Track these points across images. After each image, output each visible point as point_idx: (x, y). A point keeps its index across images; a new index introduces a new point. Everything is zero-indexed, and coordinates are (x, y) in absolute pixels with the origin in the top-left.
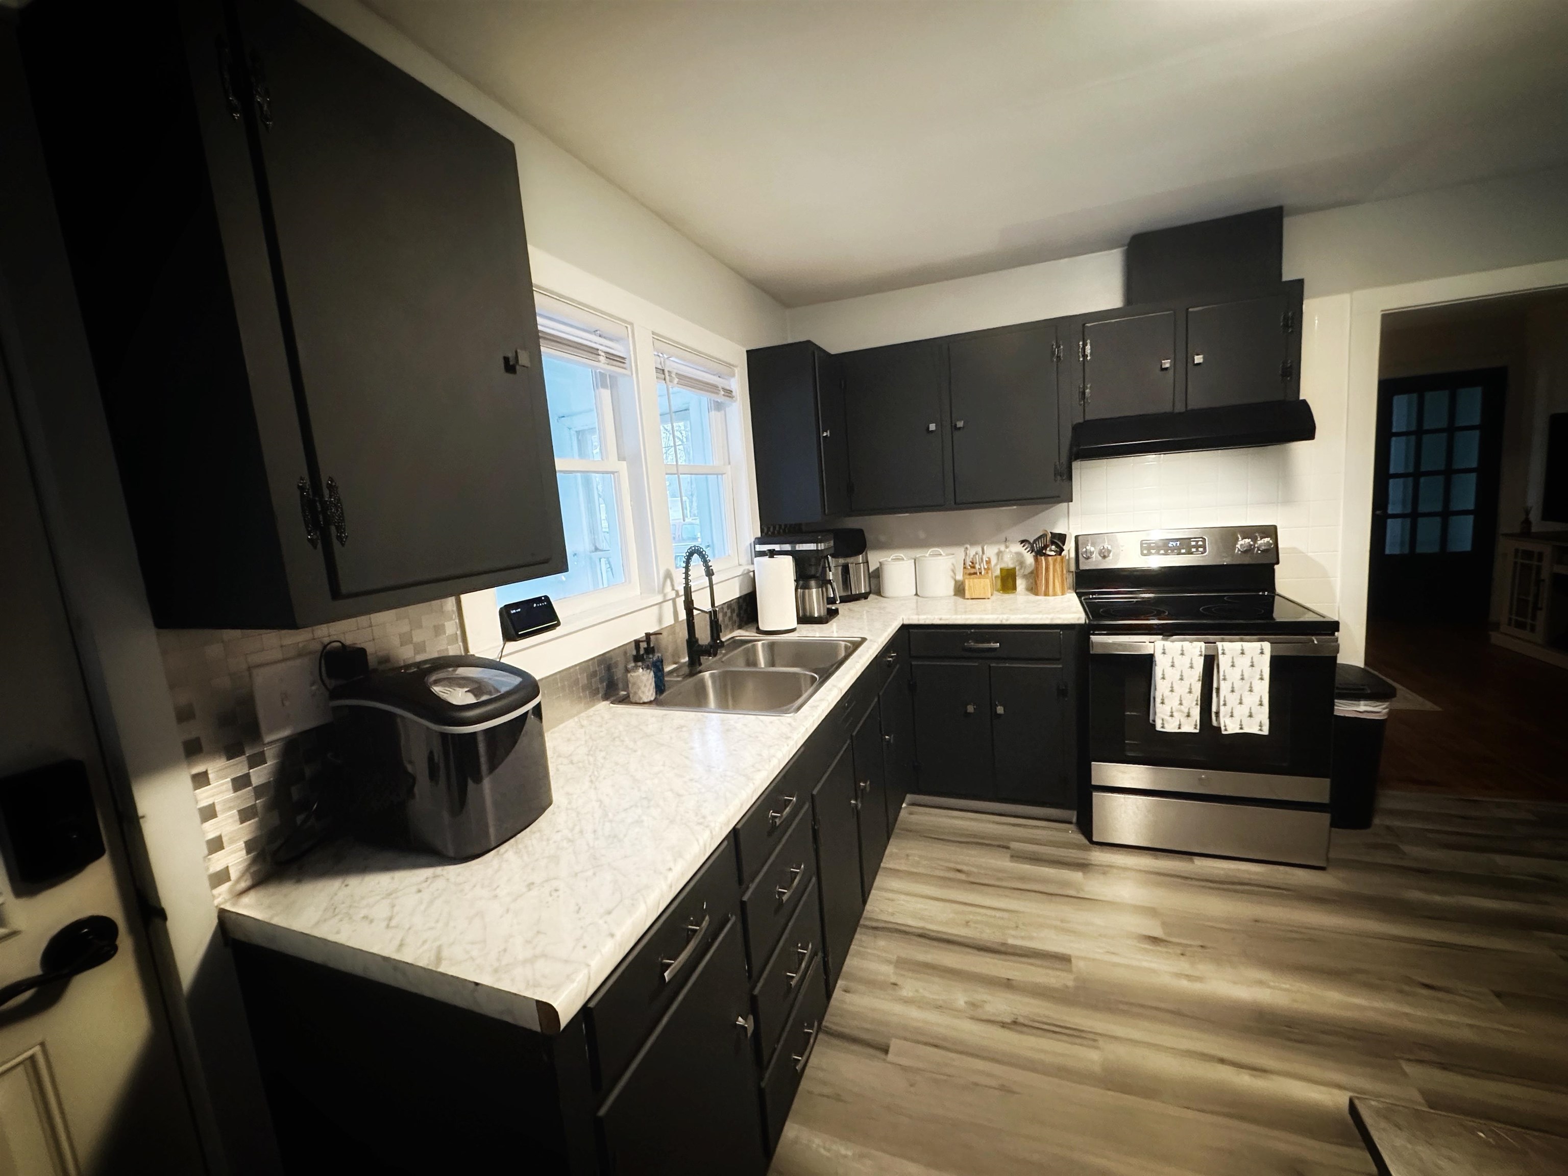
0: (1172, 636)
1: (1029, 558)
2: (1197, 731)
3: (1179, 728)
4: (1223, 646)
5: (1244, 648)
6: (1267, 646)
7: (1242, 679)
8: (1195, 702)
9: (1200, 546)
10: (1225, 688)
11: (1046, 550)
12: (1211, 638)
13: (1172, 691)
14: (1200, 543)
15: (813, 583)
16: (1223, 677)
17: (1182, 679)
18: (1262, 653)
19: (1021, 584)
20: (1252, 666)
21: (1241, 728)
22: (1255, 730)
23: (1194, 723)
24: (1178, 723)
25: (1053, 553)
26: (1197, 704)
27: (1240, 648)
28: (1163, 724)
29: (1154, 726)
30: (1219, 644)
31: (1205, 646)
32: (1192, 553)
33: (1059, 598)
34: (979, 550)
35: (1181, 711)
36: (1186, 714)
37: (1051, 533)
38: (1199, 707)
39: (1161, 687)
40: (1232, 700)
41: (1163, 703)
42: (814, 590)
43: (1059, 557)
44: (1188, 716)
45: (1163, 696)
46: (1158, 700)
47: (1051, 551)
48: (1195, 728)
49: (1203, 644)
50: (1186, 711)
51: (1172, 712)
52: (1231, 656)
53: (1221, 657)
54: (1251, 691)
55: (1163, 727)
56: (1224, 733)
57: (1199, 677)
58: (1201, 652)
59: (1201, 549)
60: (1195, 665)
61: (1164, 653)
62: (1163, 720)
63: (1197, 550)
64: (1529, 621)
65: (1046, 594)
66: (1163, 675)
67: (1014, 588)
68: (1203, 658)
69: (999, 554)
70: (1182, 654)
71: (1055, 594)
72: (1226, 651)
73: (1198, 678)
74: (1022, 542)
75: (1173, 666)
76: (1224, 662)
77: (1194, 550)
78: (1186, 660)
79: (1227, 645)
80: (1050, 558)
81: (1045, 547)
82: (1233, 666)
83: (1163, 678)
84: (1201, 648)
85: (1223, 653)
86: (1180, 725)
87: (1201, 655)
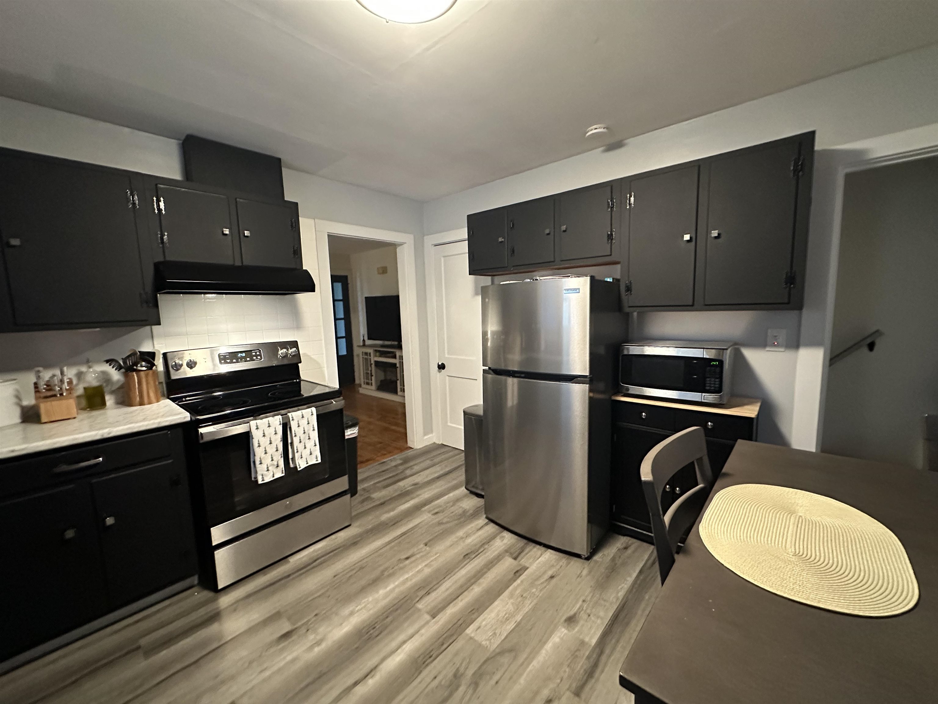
0: (260, 415)
1: (116, 375)
2: (283, 475)
3: (273, 477)
4: (292, 415)
5: (303, 414)
6: (314, 409)
8: (280, 456)
9: (258, 355)
10: (296, 440)
11: (137, 366)
12: (283, 412)
13: (266, 453)
14: (258, 353)
16: (294, 435)
17: (271, 443)
18: (312, 414)
19: (110, 400)
20: (308, 423)
21: (307, 463)
22: (314, 462)
23: (281, 470)
24: (272, 473)
25: (144, 369)
26: (281, 457)
27: (301, 414)
28: (263, 478)
29: (257, 481)
30: (289, 414)
31: (282, 418)
32: (254, 360)
33: (155, 406)
34: (58, 372)
35: (273, 465)
36: (276, 466)
37: (139, 351)
38: (283, 458)
39: (259, 453)
40: (300, 447)
41: (261, 463)
43: (150, 372)
44: (278, 466)
45: (260, 458)
46: (257, 462)
47: (142, 367)
48: (282, 473)
49: (280, 417)
50: (276, 463)
51: (268, 468)
52: (297, 420)
53: (292, 422)
54: (309, 439)
55: (263, 480)
56: (298, 470)
57: (281, 438)
58: (280, 422)
59: (259, 357)
60: (278, 432)
61: (257, 428)
62: (262, 475)
63: (257, 358)
64: (370, 381)
65: (141, 404)
66: (259, 444)
67: (103, 404)
68: (282, 425)
69: (80, 375)
70: (269, 426)
71: (150, 403)
72: (294, 418)
73: (280, 440)
74: (107, 361)
75: (264, 436)
76: (294, 425)
77: (255, 358)
78: (272, 430)
79: (293, 414)
80: (142, 373)
81: (136, 364)
82: (299, 426)
83: (259, 446)
84: (280, 419)
85: (293, 420)
86: (273, 475)
87: (280, 424)
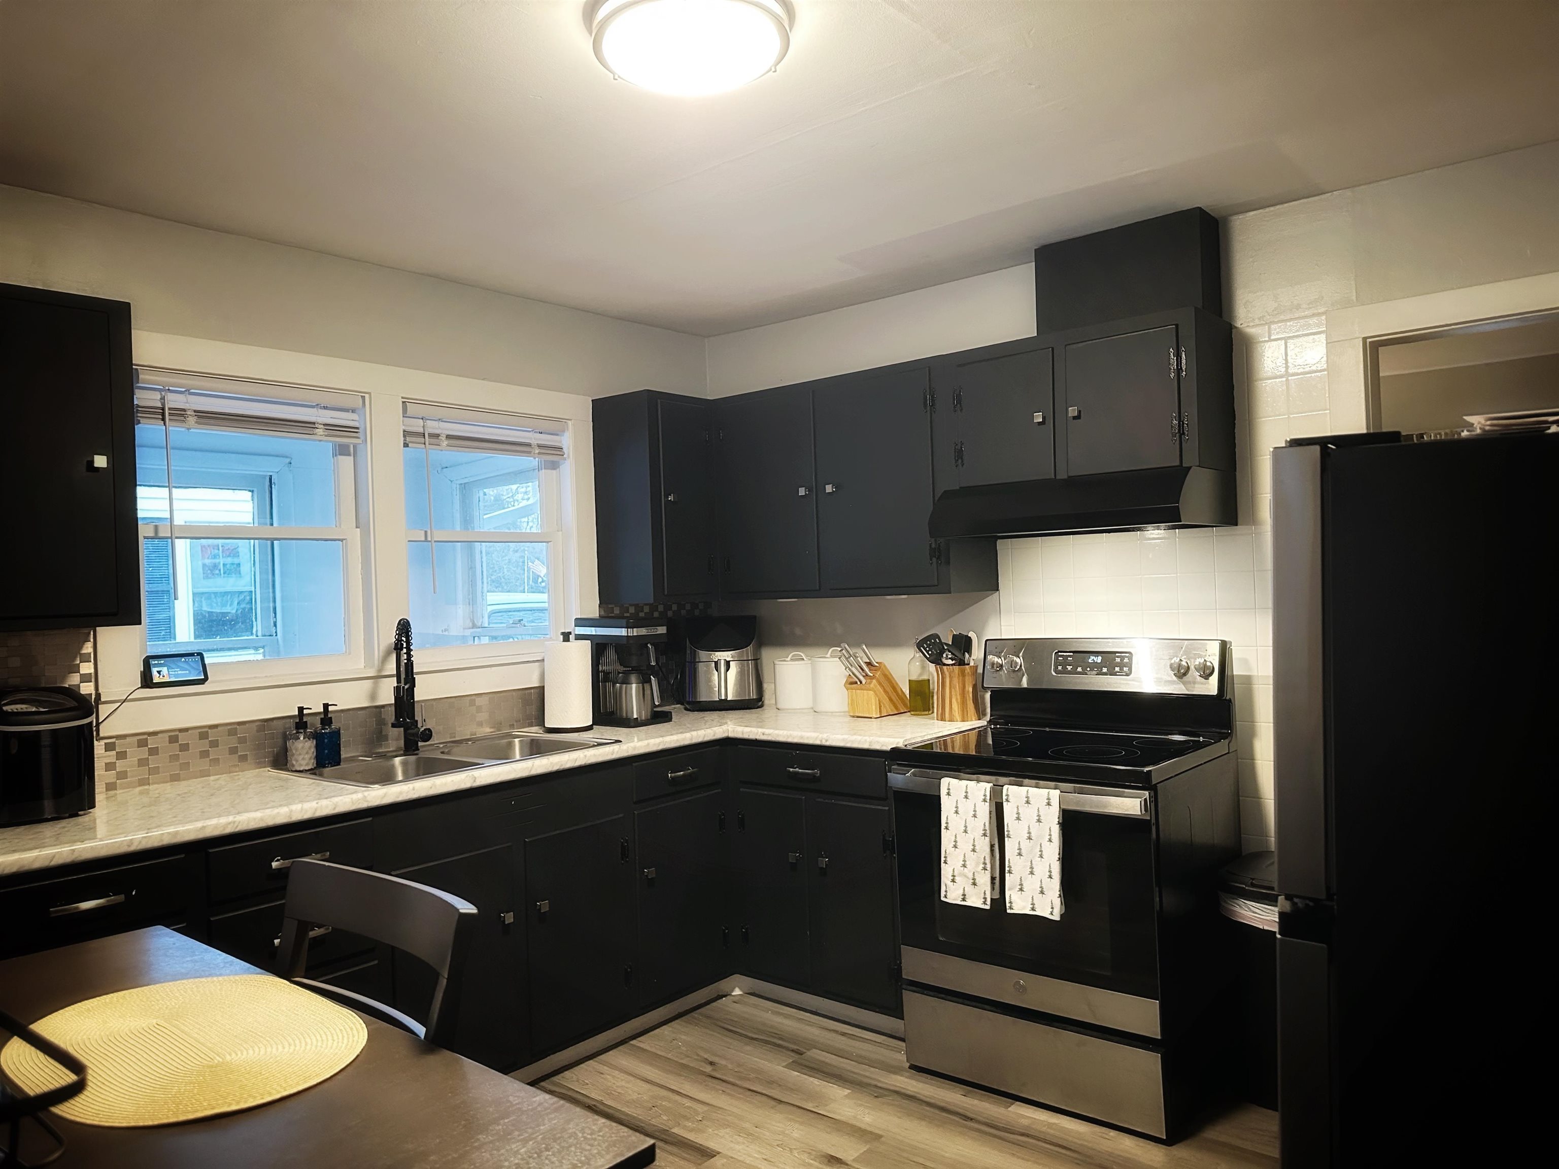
2: (988, 907)
3: (964, 899)
4: (1008, 791)
5: (1030, 795)
6: (1055, 794)
7: (1030, 838)
8: (982, 866)
9: (1126, 665)
10: (1009, 849)
13: (955, 846)
14: (1126, 660)
15: (633, 678)
16: (1007, 833)
17: (966, 832)
18: (1049, 804)
20: (1040, 821)
21: (1033, 909)
22: (1046, 912)
23: (983, 897)
24: (961, 892)
26: (985, 869)
27: (1024, 794)
28: (948, 892)
29: (940, 894)
30: (1005, 789)
31: (990, 790)
32: (1115, 674)
35: (965, 876)
36: (972, 881)
38: (987, 873)
39: (944, 841)
40: (1020, 866)
41: (946, 862)
42: (634, 686)
43: (959, 668)
44: (974, 883)
45: (946, 852)
46: (942, 858)
48: (985, 903)
49: (987, 788)
50: (971, 876)
51: (954, 876)
52: (1016, 806)
53: (1008, 806)
54: (1041, 856)
55: (948, 897)
56: (1009, 911)
57: (985, 830)
58: (985, 796)
59: (1126, 669)
60: (978, 813)
61: (949, 794)
62: (946, 886)
63: (1122, 670)
66: (947, 823)
68: (988, 805)
70: (966, 797)
72: (1011, 798)
73: (982, 832)
75: (956, 812)
76: (1008, 811)
77: (1117, 669)
78: (971, 807)
79: (1011, 789)
82: (1018, 819)
83: (947, 828)
84: (985, 792)
85: (1009, 801)
86: (964, 895)
87: (985, 801)
